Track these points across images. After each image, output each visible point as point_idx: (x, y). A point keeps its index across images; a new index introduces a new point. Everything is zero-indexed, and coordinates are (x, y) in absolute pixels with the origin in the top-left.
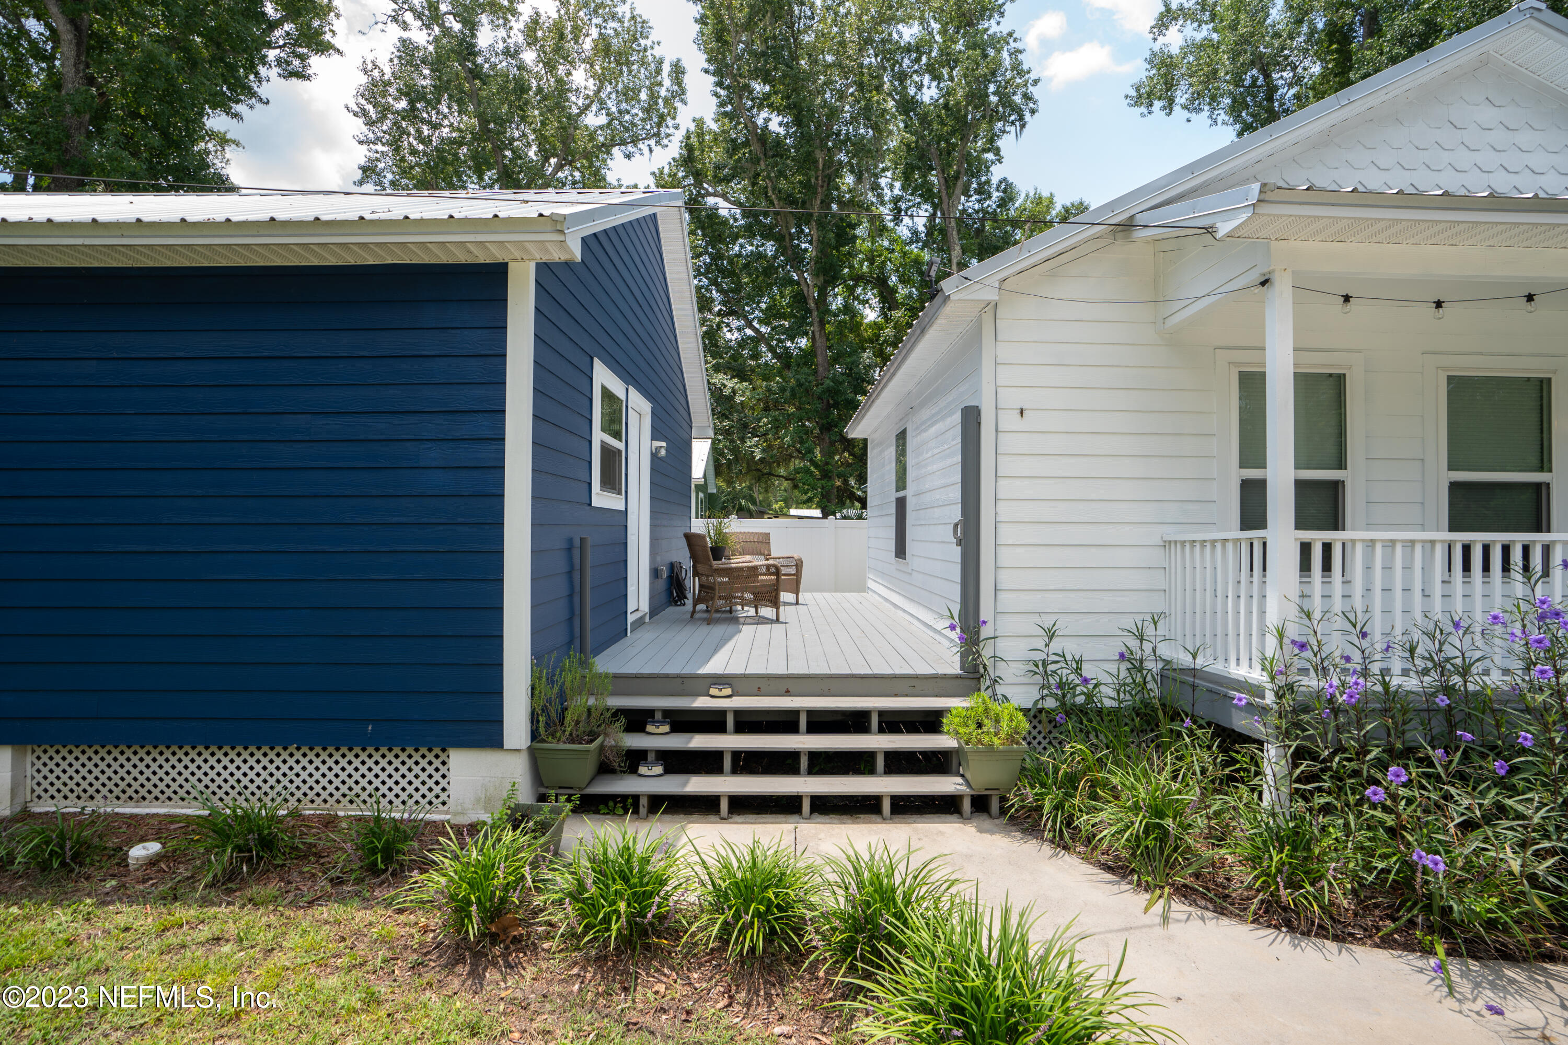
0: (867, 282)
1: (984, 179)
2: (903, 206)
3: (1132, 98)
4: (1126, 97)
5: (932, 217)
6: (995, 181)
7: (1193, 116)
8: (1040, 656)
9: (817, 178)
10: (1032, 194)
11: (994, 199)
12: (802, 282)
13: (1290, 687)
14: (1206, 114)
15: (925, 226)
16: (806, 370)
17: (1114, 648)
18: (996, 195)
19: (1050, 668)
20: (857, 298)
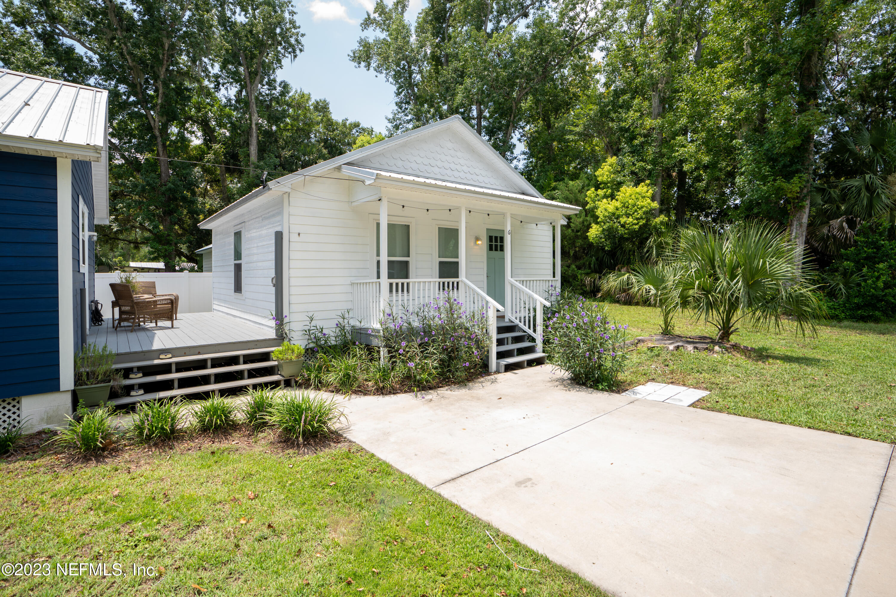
0: (194, 122)
1: (272, 77)
2: (221, 81)
3: (351, 57)
4: (349, 55)
5: (240, 92)
6: (279, 80)
7: (378, 74)
8: (307, 328)
9: (163, 55)
10: (299, 91)
11: (278, 90)
12: (150, 117)
13: (387, 328)
14: (384, 75)
15: (235, 96)
16: (153, 175)
17: (333, 324)
18: (279, 89)
19: (311, 332)
20: (187, 129)
